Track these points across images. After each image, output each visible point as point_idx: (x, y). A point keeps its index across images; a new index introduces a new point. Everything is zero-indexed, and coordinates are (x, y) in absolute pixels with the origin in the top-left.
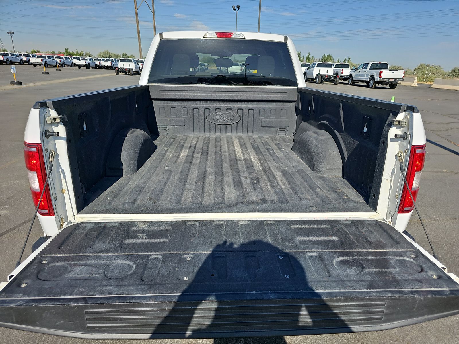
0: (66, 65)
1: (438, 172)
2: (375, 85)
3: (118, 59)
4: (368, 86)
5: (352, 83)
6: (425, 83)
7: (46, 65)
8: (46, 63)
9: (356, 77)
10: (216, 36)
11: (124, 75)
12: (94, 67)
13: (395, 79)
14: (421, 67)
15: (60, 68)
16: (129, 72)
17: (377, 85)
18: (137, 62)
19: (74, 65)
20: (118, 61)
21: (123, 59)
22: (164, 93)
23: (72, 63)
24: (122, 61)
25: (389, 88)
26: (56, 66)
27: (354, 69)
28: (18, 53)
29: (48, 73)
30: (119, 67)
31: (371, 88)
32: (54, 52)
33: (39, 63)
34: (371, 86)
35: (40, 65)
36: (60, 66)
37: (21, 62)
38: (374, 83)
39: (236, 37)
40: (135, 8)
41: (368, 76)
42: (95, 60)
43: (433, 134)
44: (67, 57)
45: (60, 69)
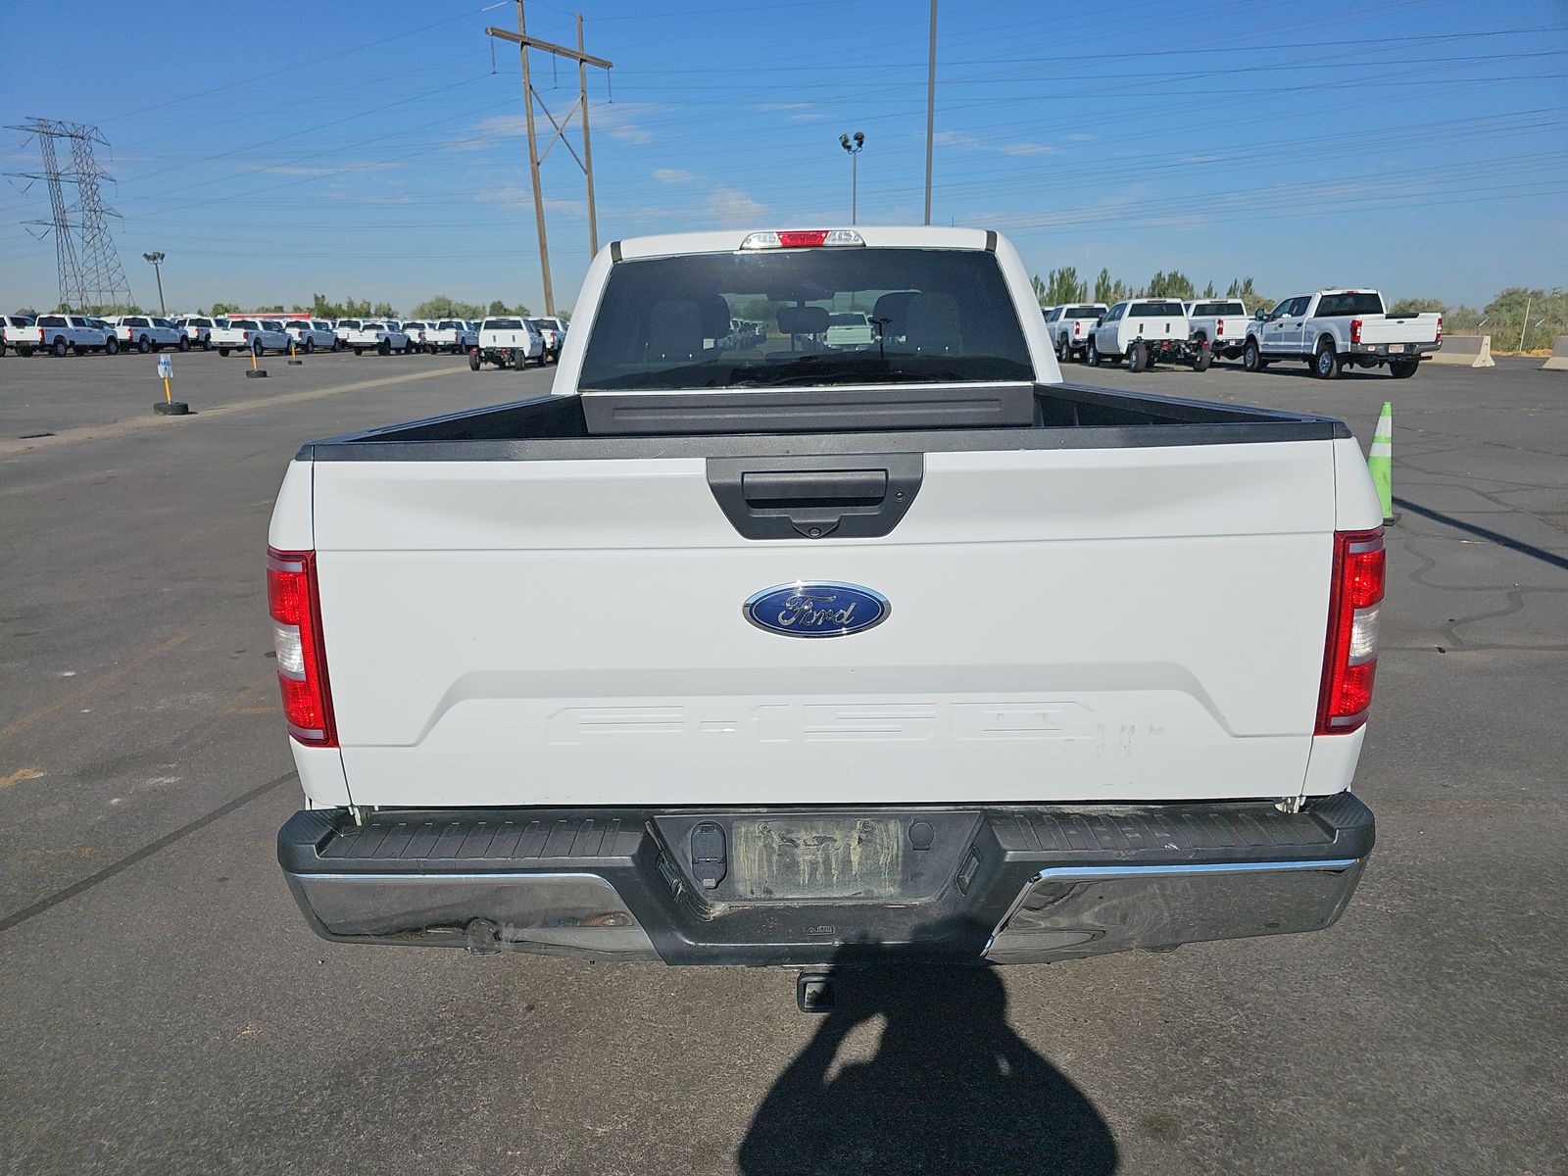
0: (317, 346)
1: (1549, 648)
2: (1339, 368)
3: (478, 321)
4: (1313, 372)
5: (1256, 364)
6: (1524, 354)
7: (259, 348)
8: (257, 341)
9: (1270, 343)
10: (779, 244)
11: (497, 369)
12: (402, 349)
13: (1410, 346)
14: (1511, 301)
15: (300, 358)
16: (513, 360)
17: (1346, 368)
18: (536, 327)
19: (343, 345)
20: (478, 326)
21: (494, 319)
22: (625, 418)
23: (337, 339)
24: (490, 326)
25: (1391, 374)
26: (287, 351)
27: (1261, 319)
28: (172, 316)
29: (264, 374)
30: (482, 345)
31: (1326, 377)
32: (280, 309)
33: (237, 345)
34: (1323, 372)
35: (240, 348)
36: (299, 349)
37: (184, 345)
38: (1335, 363)
39: (837, 243)
40: (532, 162)
41: (1311, 340)
42: (406, 327)
43: (1541, 523)
44: (319, 320)
45: (299, 360)
